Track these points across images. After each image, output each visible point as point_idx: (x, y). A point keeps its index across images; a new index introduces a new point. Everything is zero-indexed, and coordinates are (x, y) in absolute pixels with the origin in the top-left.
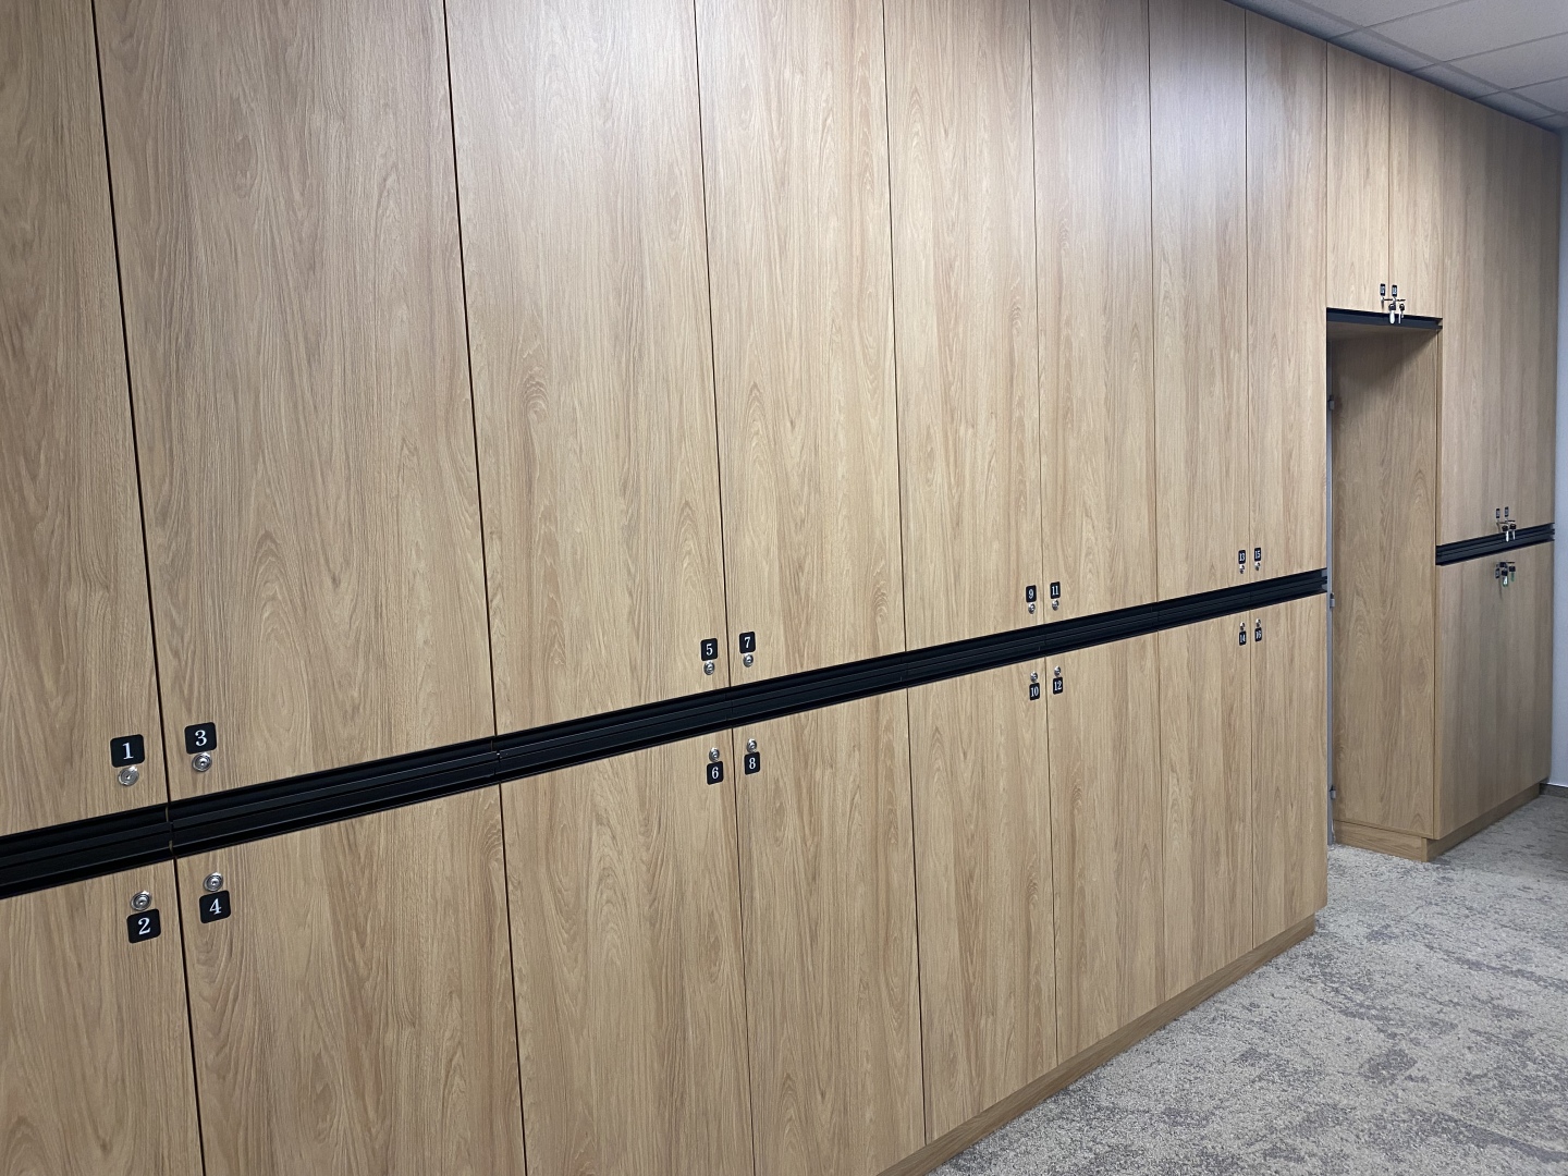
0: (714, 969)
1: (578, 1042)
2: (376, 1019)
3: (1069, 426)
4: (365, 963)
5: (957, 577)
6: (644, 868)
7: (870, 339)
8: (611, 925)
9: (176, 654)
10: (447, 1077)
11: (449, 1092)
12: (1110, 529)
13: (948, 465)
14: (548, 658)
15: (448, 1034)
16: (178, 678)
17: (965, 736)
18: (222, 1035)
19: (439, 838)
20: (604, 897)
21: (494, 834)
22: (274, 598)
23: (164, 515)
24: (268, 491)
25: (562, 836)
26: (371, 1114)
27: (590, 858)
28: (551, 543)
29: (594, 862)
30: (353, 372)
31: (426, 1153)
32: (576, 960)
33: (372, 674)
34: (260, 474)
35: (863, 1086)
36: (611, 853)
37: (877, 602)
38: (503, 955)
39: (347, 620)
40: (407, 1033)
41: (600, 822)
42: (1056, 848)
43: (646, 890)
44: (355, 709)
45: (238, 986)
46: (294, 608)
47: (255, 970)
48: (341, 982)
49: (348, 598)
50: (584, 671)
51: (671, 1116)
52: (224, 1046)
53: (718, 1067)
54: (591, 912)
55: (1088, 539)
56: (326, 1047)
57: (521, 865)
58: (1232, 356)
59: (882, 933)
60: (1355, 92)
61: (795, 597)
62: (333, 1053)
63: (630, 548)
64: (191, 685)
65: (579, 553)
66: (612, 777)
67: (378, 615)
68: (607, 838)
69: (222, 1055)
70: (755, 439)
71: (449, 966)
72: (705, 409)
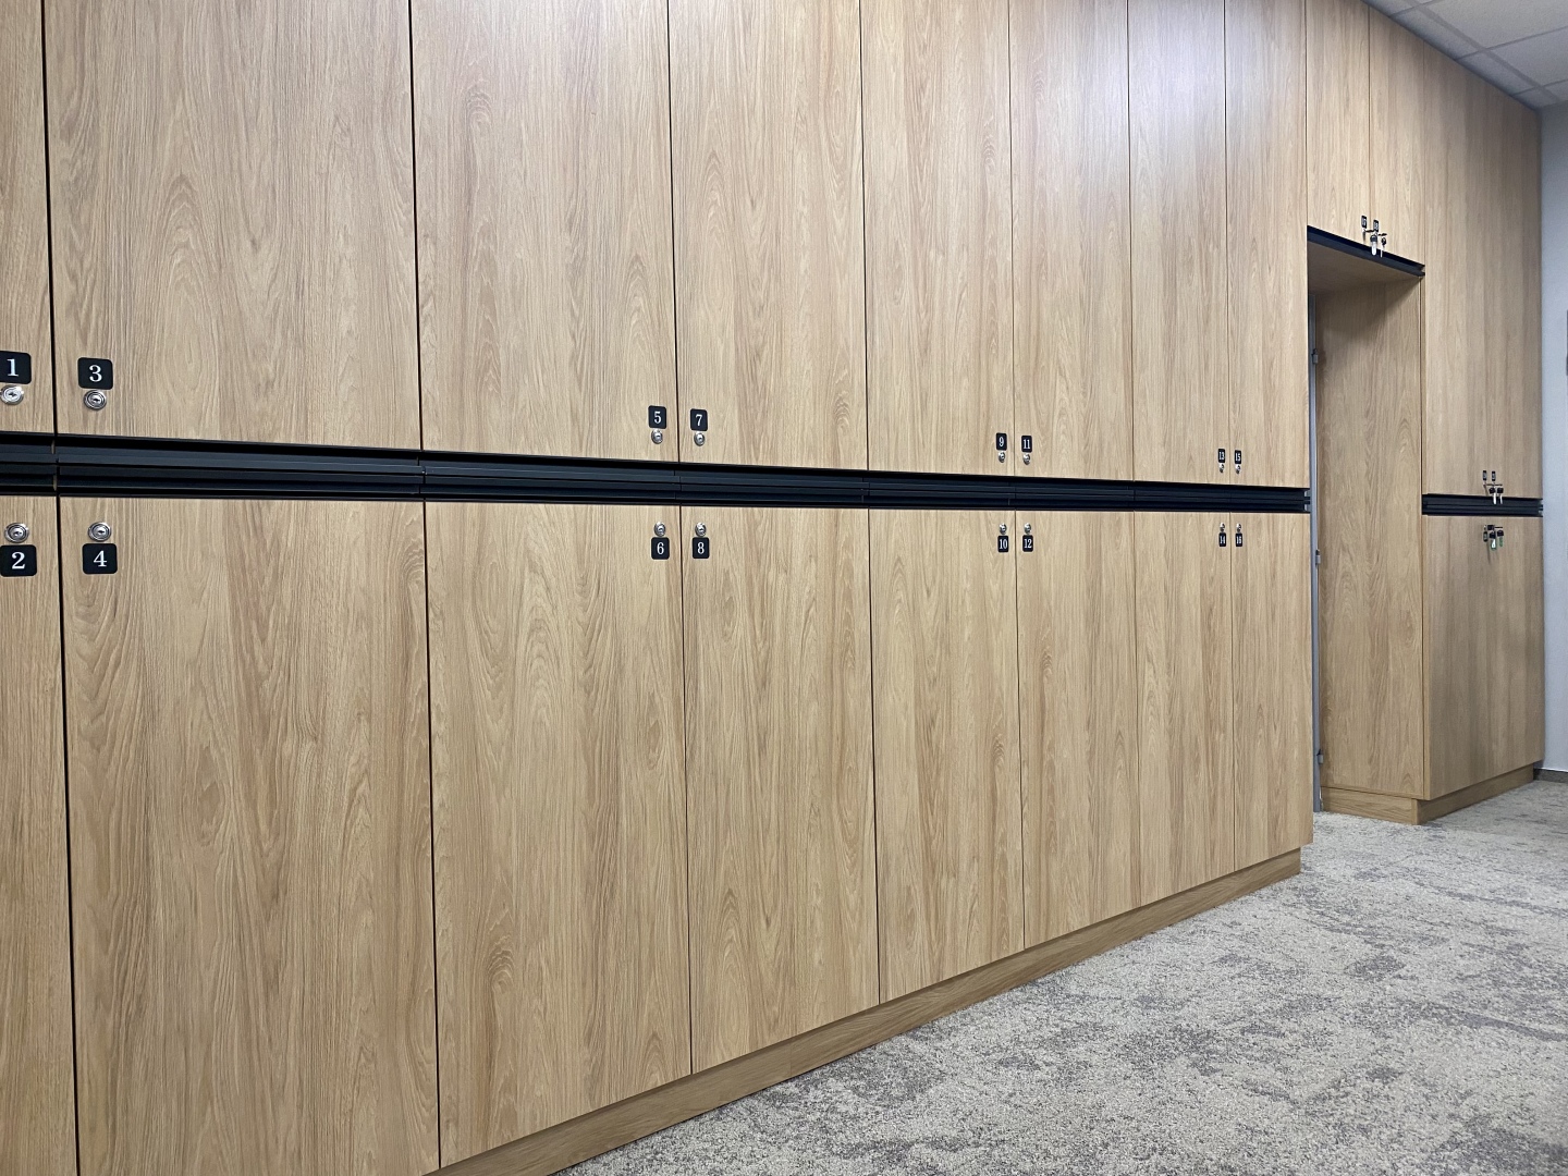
0: (652, 755)
1: (498, 800)
2: (274, 723)
3: (1044, 278)
4: (265, 660)
5: (924, 407)
6: (580, 630)
7: (838, 138)
8: (541, 681)
9: (73, 277)
10: (350, 806)
11: (352, 824)
12: (1084, 394)
13: (917, 288)
14: (482, 383)
15: (353, 759)
16: (74, 305)
17: (929, 574)
18: (100, 702)
19: (355, 543)
20: (535, 650)
21: (415, 554)
22: (186, 245)
23: (69, 131)
24: (187, 133)
25: (491, 574)
26: (263, 827)
27: (521, 605)
28: (488, 260)
29: (526, 610)
30: (287, 35)
31: (323, 886)
32: (501, 710)
33: (290, 351)
34: (178, 114)
35: (812, 922)
36: (544, 605)
37: (838, 412)
38: (420, 686)
39: (266, 289)
40: (308, 747)
41: (533, 569)
42: (1023, 713)
43: (581, 654)
44: (269, 384)
45: (120, 651)
46: (208, 262)
47: (141, 639)
48: (237, 674)
49: (268, 267)
50: (520, 406)
51: (598, 907)
52: (101, 713)
53: (652, 864)
54: (520, 662)
55: (1061, 400)
56: (216, 742)
57: (444, 594)
58: (1211, 250)
59: (836, 761)
60: (1334, 20)
61: (752, 386)
62: (224, 749)
63: (574, 290)
64: (88, 315)
65: (518, 279)
66: (548, 525)
67: (300, 293)
68: (541, 589)
69: (97, 724)
70: (712, 209)
71: (359, 685)
72: (660, 164)
